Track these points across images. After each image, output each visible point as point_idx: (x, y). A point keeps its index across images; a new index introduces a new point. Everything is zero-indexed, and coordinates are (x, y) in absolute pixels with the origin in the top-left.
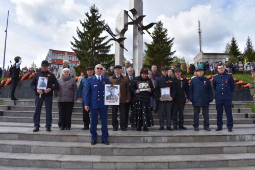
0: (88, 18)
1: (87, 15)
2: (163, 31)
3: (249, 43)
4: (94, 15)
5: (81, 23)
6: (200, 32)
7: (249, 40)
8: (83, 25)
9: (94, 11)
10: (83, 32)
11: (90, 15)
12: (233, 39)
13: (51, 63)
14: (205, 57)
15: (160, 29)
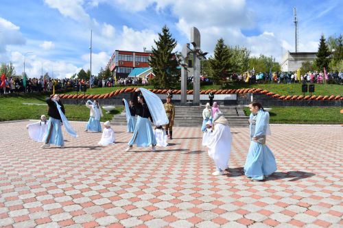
0: (160, 37)
1: (160, 35)
2: (224, 47)
4: (165, 35)
8: (157, 43)
9: (165, 31)
10: (157, 49)
11: (162, 34)
12: (322, 37)
13: (117, 65)
14: (291, 57)
15: (221, 46)
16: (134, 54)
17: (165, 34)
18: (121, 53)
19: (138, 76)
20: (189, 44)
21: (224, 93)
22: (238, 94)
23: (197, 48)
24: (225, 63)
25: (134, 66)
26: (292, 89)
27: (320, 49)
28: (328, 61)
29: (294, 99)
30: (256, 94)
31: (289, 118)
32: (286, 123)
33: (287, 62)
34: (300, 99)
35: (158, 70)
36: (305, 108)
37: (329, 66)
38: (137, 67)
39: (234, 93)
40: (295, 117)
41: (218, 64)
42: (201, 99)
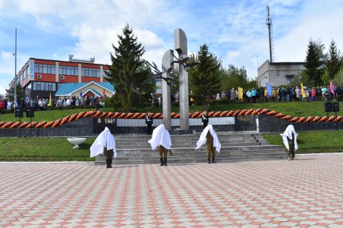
0: (121, 41)
1: (121, 38)
2: (208, 55)
3: (332, 49)
5: (114, 47)
6: (269, 25)
7: (333, 45)
8: (116, 49)
9: (127, 32)
10: (116, 57)
11: (124, 37)
12: (311, 43)
13: (33, 79)
14: (272, 68)
15: (205, 54)
16: (57, 63)
17: (128, 36)
18: (38, 62)
19: (70, 94)
20: (172, 51)
21: (216, 116)
22: (236, 116)
23: (184, 57)
24: (211, 75)
25: (57, 80)
26: (297, 109)
27: (308, 58)
28: (321, 73)
29: (309, 121)
30: (263, 116)
31: (322, 145)
32: (323, 152)
33: (267, 75)
34: (316, 121)
35: (121, 86)
36: (332, 132)
37: (323, 78)
38: (62, 82)
39: (230, 116)
40: (328, 144)
41: (203, 78)
42: (190, 125)
